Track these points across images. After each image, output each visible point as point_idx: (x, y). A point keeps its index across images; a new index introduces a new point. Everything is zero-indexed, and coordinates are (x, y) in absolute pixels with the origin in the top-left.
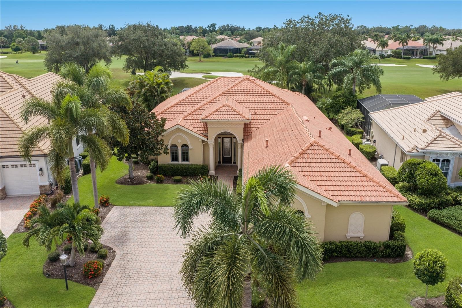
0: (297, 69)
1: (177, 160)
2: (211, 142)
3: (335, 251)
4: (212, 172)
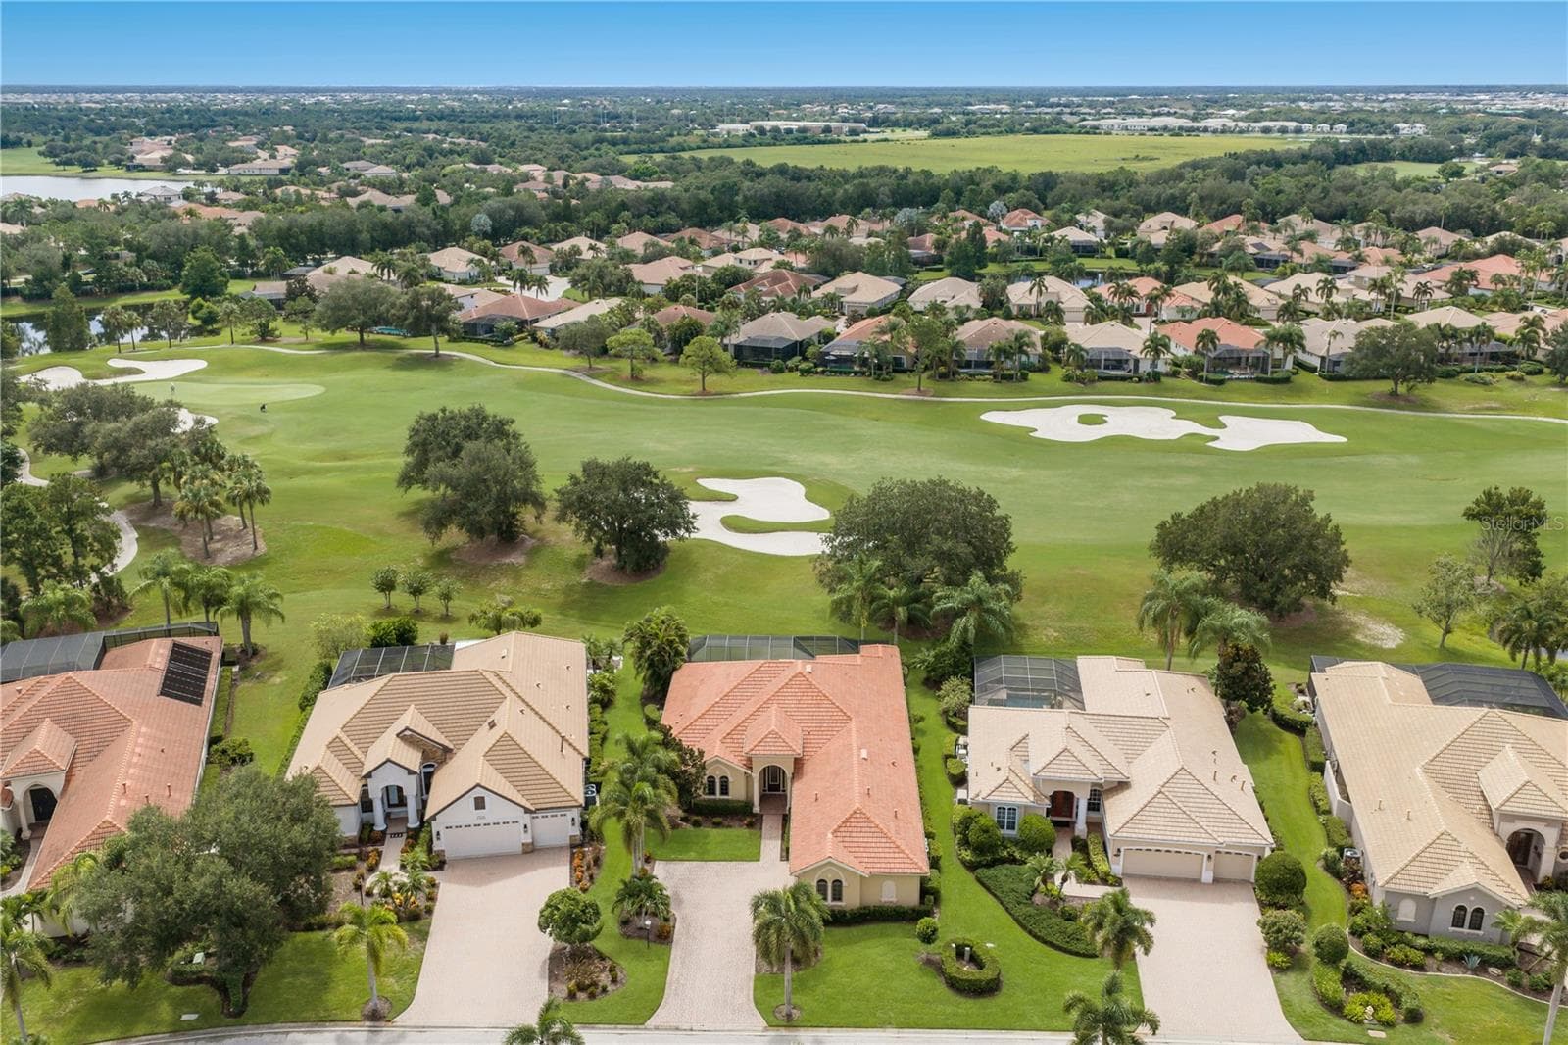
0: (884, 598)
1: (714, 793)
2: (756, 776)
3: (868, 914)
4: (756, 809)
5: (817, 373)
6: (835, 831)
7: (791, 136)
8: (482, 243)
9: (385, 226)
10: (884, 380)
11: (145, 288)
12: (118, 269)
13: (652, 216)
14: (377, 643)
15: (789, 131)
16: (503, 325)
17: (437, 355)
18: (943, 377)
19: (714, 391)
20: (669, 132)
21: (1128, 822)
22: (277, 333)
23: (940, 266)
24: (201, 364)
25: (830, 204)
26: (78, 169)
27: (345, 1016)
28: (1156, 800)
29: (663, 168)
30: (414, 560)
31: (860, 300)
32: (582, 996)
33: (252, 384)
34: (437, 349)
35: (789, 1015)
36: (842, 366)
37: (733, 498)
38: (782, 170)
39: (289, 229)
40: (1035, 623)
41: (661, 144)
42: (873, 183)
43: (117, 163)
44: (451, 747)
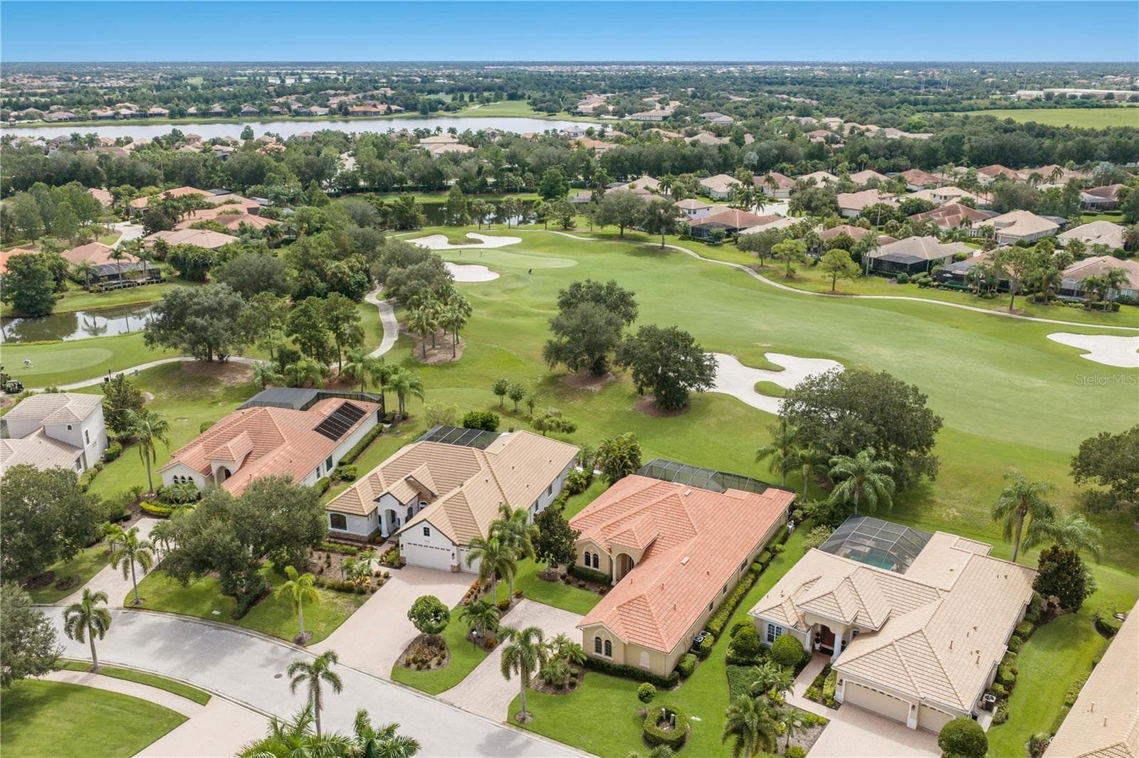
1: (590, 565)
2: (614, 558)
4: (614, 582)
5: (933, 286)
6: (620, 606)
7: (1073, 101)
8: (746, 173)
9: (684, 157)
10: (987, 298)
11: (523, 191)
12: (508, 177)
13: (887, 159)
14: (468, 425)
15: (1074, 97)
16: (714, 230)
17: (663, 248)
18: (1039, 300)
19: (841, 291)
20: (968, 96)
21: (852, 661)
22: (574, 225)
23: (1119, 211)
24: (518, 240)
25: (1048, 156)
26: (545, 114)
27: (285, 637)
28: (885, 650)
29: (933, 123)
30: (537, 379)
31: (1013, 233)
32: (413, 666)
33: (536, 256)
34: (663, 244)
35: (523, 719)
36: (957, 283)
37: (780, 369)
38: (1030, 127)
39: (619, 157)
40: (945, 502)
41: (954, 105)
42: (1093, 141)
43: (568, 110)
44: (436, 494)
